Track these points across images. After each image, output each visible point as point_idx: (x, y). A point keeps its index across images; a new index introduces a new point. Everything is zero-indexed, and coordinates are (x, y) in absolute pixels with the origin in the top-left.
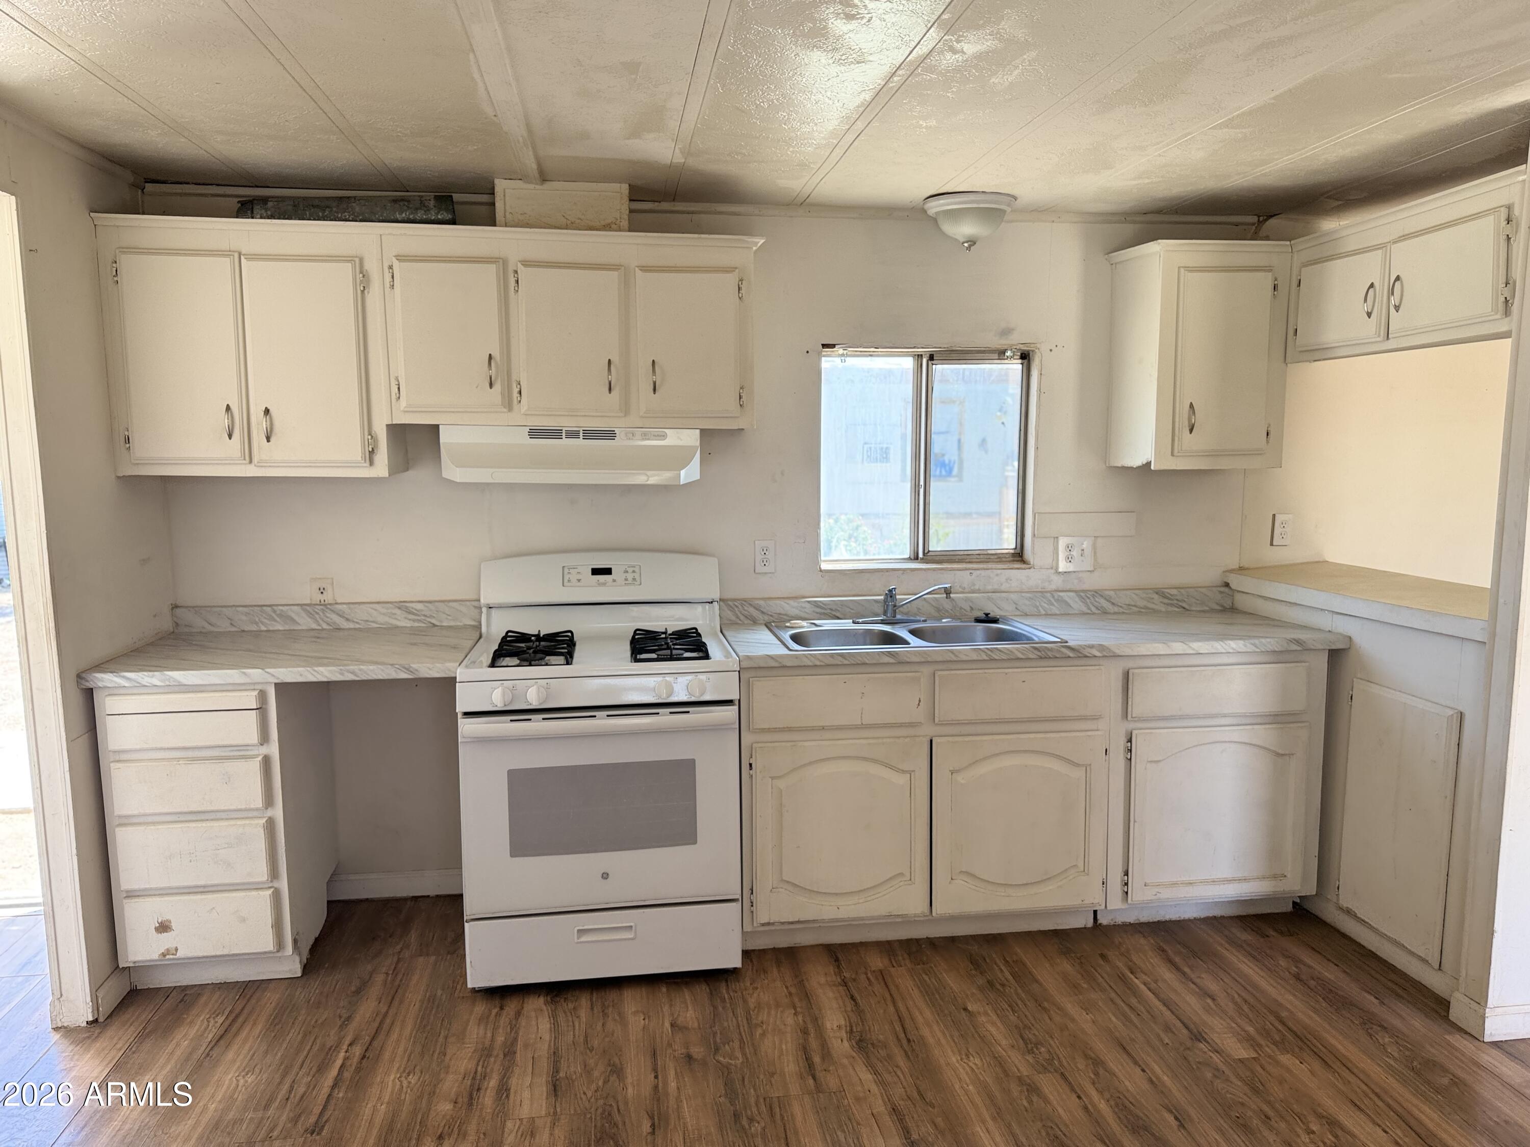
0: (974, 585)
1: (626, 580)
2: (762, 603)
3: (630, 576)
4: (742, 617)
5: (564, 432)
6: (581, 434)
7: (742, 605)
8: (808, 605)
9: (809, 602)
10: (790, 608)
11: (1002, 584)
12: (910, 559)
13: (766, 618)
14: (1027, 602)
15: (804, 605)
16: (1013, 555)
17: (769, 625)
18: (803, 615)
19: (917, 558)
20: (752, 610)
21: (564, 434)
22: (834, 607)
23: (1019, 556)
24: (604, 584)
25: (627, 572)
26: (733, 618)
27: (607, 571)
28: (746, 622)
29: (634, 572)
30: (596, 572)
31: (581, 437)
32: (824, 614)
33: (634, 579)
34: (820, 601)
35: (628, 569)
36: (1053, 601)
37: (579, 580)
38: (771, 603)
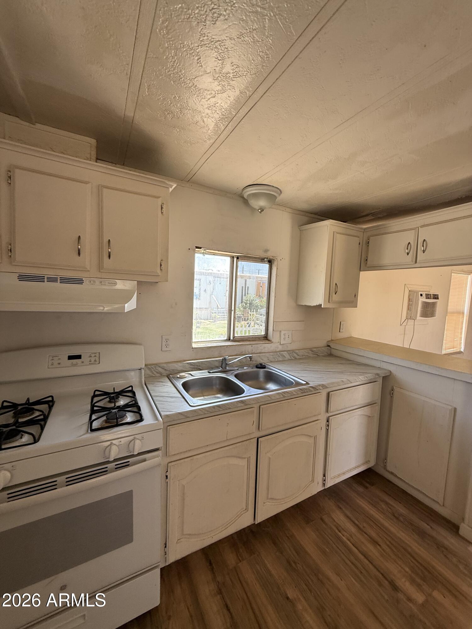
0: (252, 350)
1: (90, 361)
2: (165, 365)
3: (93, 359)
4: (155, 373)
5: (46, 278)
6: (59, 280)
7: (155, 367)
8: (187, 365)
9: (187, 363)
10: (178, 366)
11: (262, 350)
12: (227, 340)
13: (167, 372)
14: (271, 357)
15: (185, 365)
16: (264, 337)
17: (168, 376)
18: (185, 369)
19: (230, 340)
20: (160, 369)
21: (46, 279)
22: (198, 365)
23: (266, 338)
24: (76, 365)
25: (91, 357)
26: (151, 374)
27: (79, 357)
28: (158, 375)
29: (95, 356)
30: (70, 358)
31: (59, 281)
32: (194, 368)
33: (95, 361)
34: (193, 363)
35: (92, 355)
36: (280, 355)
37: (59, 364)
38: (170, 365)
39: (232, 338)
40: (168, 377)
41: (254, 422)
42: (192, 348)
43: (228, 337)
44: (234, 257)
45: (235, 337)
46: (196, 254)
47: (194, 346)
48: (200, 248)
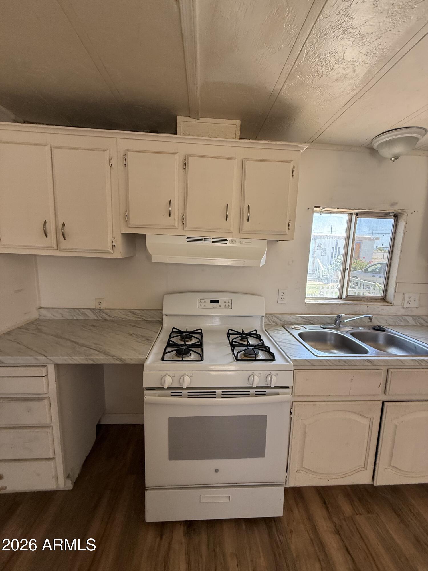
0: (368, 311)
1: (225, 306)
2: (280, 316)
3: (227, 304)
4: (271, 322)
5: (203, 239)
6: (211, 240)
7: (272, 317)
8: (300, 318)
9: (300, 317)
10: (291, 318)
11: (380, 312)
12: (338, 298)
13: (282, 322)
14: (391, 320)
15: (298, 318)
16: (381, 299)
18: (297, 322)
19: (341, 298)
20: (275, 319)
22: (310, 319)
23: (384, 299)
24: (215, 308)
25: (226, 302)
26: (268, 322)
27: (217, 302)
28: (273, 324)
29: (229, 302)
30: (212, 302)
31: (211, 242)
32: (306, 322)
33: (229, 306)
34: (305, 316)
35: (226, 301)
36: (401, 320)
37: (205, 305)
38: (284, 316)
39: (344, 296)
40: (283, 326)
41: (380, 384)
42: (305, 303)
43: (340, 296)
44: (352, 214)
45: (348, 296)
46: (314, 214)
47: (307, 301)
48: (319, 207)
